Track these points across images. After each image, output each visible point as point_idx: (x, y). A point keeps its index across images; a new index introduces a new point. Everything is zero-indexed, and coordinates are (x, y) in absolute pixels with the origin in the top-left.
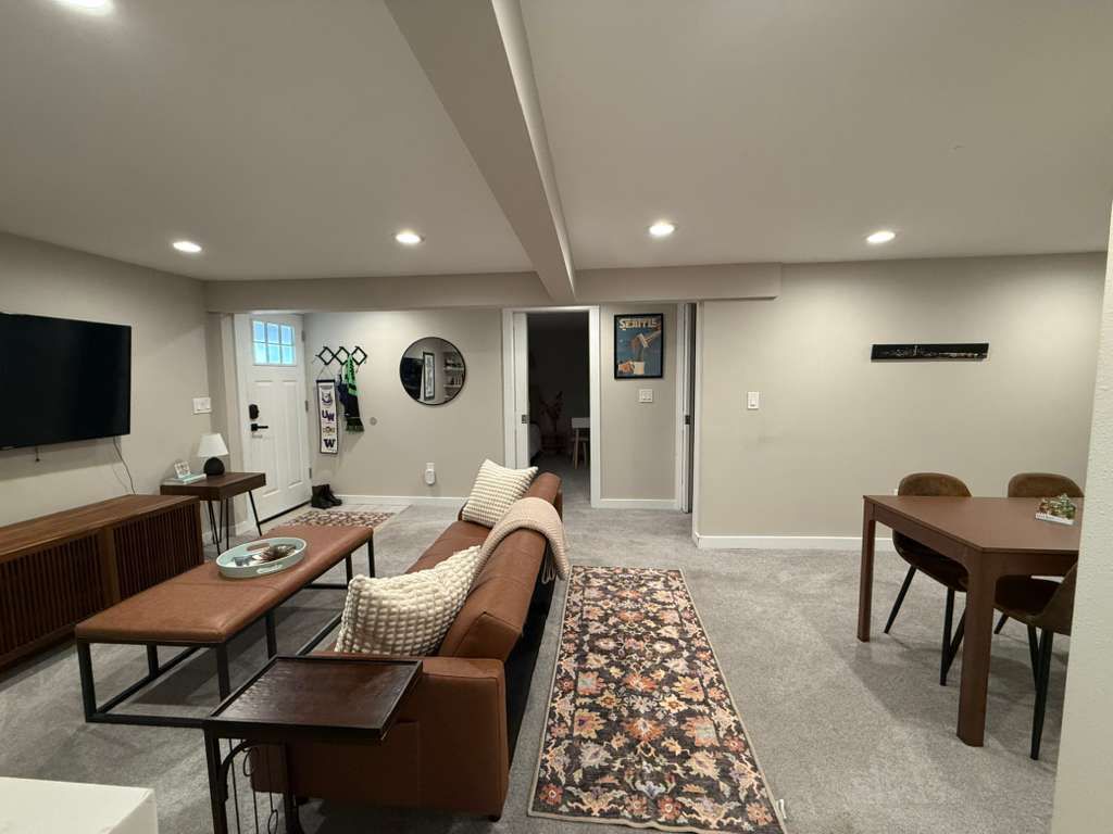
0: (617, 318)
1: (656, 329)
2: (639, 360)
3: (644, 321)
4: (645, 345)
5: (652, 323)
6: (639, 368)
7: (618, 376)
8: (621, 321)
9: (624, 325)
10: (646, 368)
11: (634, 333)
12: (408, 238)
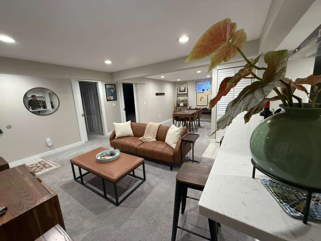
0: (106, 85)
1: (114, 88)
2: (112, 96)
3: (112, 86)
4: (113, 92)
5: (113, 87)
6: (112, 98)
7: (108, 100)
8: (107, 86)
9: (108, 87)
10: (113, 98)
11: (110, 89)
12: (108, 62)
